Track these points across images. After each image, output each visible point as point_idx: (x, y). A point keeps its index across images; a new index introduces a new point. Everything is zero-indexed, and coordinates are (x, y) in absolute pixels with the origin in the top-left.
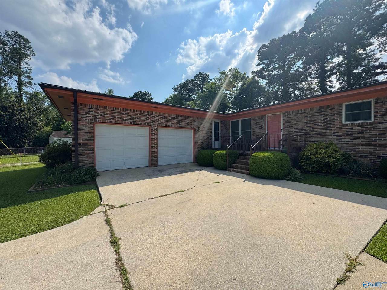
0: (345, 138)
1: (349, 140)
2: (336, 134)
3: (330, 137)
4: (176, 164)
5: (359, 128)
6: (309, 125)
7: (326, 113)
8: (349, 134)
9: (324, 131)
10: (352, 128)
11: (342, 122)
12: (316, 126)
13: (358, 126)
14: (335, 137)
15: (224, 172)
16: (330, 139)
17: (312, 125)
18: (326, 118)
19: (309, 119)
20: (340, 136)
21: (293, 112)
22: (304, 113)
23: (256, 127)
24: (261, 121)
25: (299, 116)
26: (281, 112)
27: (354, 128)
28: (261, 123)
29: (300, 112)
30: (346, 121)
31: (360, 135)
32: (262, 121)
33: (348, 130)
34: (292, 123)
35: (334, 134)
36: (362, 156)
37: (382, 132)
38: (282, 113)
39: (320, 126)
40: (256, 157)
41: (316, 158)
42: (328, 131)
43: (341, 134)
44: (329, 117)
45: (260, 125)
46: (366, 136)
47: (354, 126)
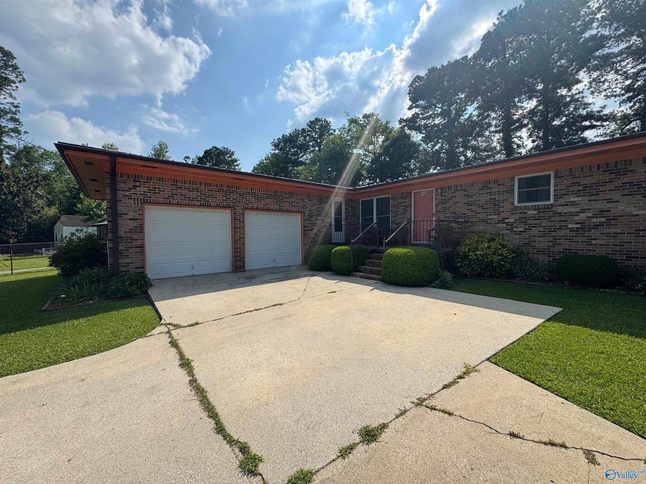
0: (517, 227)
1: (522, 229)
2: (506, 221)
3: (498, 225)
4: (274, 267)
5: (536, 212)
6: (470, 207)
7: (493, 190)
8: (523, 220)
9: (490, 217)
10: (527, 213)
11: (513, 204)
12: (480, 210)
13: (534, 210)
14: (505, 225)
15: (345, 278)
16: (498, 227)
17: (474, 208)
18: (493, 197)
19: (470, 199)
20: (511, 224)
21: (449, 188)
22: (464, 189)
23: (398, 210)
24: (404, 201)
25: (458, 194)
26: (433, 187)
27: (529, 212)
28: (405, 204)
29: (459, 188)
30: (519, 202)
31: (536, 222)
32: (407, 201)
33: (522, 215)
34: (448, 205)
35: (502, 221)
36: (538, 252)
37: (563, 218)
38: (434, 189)
39: (485, 208)
40: (390, 255)
41: (475, 255)
42: (495, 217)
43: (512, 220)
44: (497, 197)
45: (403, 208)
46: (543, 224)
47: (529, 209)
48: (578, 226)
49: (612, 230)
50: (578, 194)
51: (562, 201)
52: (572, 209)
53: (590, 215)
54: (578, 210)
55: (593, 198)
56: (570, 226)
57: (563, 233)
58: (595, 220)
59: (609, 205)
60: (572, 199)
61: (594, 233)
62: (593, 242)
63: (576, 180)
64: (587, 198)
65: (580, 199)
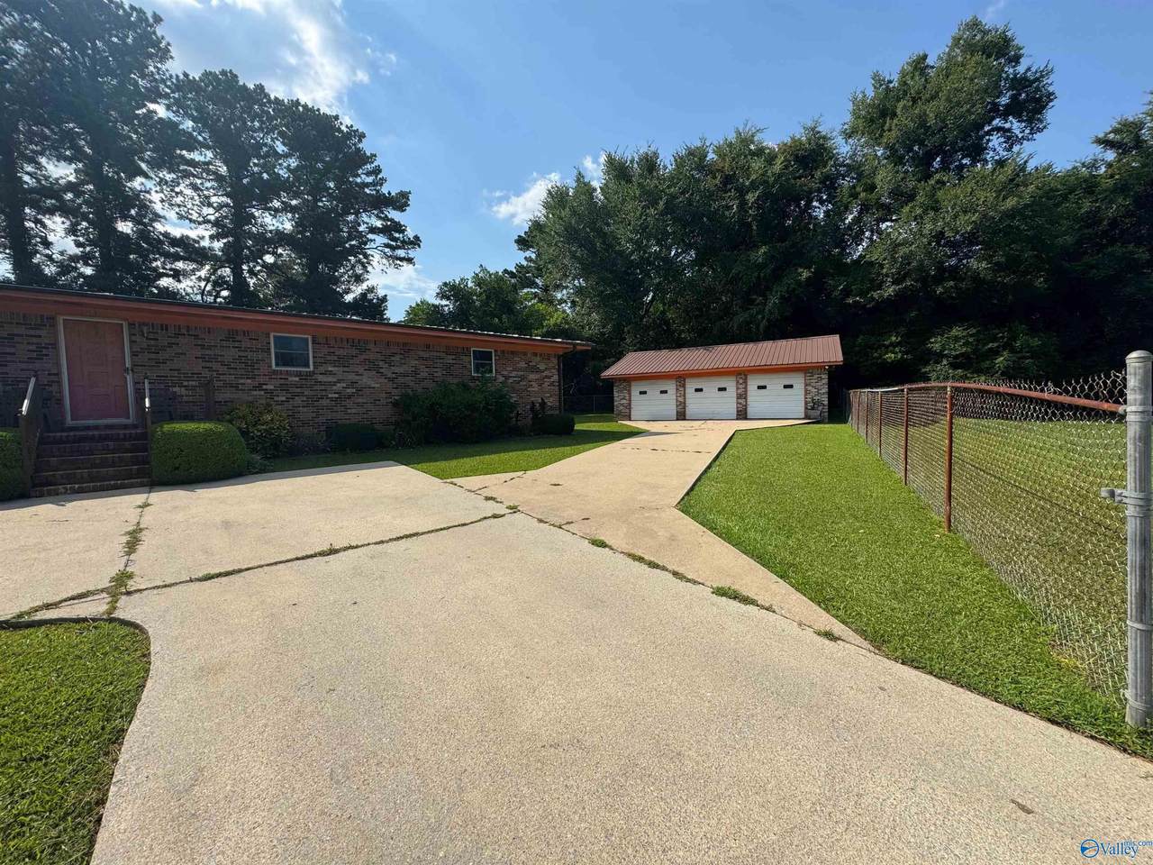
0: (279, 396)
1: (284, 399)
2: (264, 387)
3: (255, 393)
5: (297, 379)
6: (208, 365)
8: (284, 387)
9: (242, 381)
10: (287, 379)
11: (271, 367)
12: (223, 369)
13: (295, 376)
14: (262, 393)
17: (215, 366)
18: (243, 354)
19: (207, 352)
20: (271, 392)
21: (165, 327)
22: (193, 335)
25: (181, 340)
26: (125, 320)
27: (290, 379)
28: (35, 340)
29: (184, 331)
30: (277, 365)
31: (299, 390)
33: (282, 382)
34: (161, 356)
35: (259, 387)
36: (303, 424)
37: (323, 387)
38: (125, 324)
39: (232, 368)
42: (249, 381)
43: (272, 387)
44: (250, 355)
45: (32, 348)
46: (306, 393)
47: (291, 376)
48: (337, 396)
49: (360, 400)
50: (334, 363)
51: (322, 369)
52: (330, 379)
53: (345, 385)
54: (335, 380)
55: (346, 369)
56: (330, 396)
57: (325, 402)
58: (348, 390)
59: (357, 378)
60: (330, 369)
61: (349, 403)
62: (349, 411)
63: (332, 350)
64: (341, 369)
65: (336, 369)
